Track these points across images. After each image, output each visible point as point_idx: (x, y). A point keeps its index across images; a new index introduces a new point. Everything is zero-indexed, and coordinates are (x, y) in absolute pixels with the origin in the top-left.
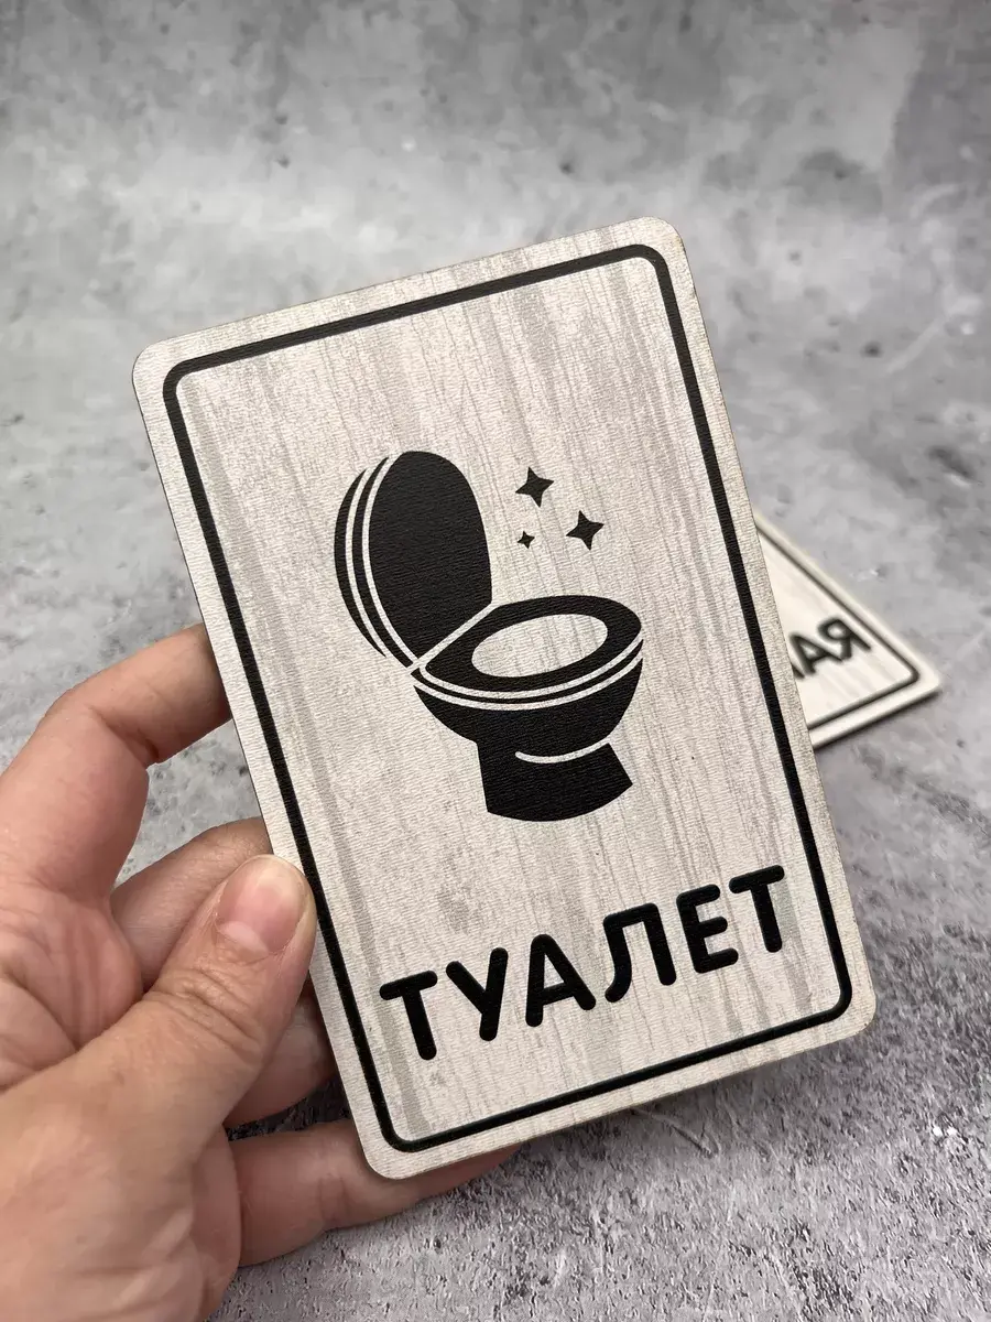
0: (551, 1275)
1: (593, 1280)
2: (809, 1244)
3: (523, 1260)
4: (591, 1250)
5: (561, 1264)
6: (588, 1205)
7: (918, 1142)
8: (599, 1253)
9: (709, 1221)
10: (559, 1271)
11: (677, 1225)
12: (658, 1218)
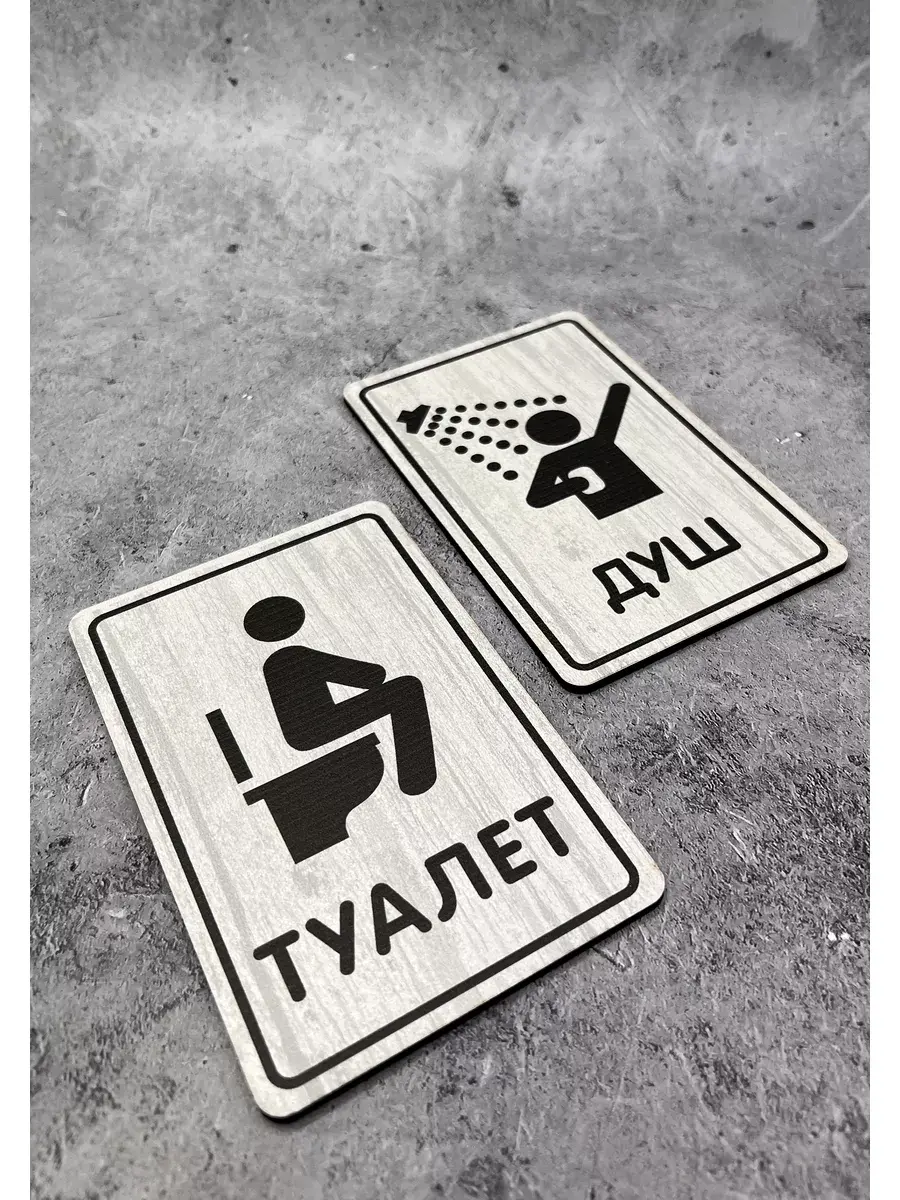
0: (478, 1075)
1: (516, 1078)
2: (711, 1039)
3: (453, 1065)
4: (514, 1053)
5: (487, 1066)
6: (513, 1017)
7: (814, 946)
8: (522, 1056)
9: (621, 1025)
10: (486, 1072)
11: (592, 1029)
12: (575, 1024)
